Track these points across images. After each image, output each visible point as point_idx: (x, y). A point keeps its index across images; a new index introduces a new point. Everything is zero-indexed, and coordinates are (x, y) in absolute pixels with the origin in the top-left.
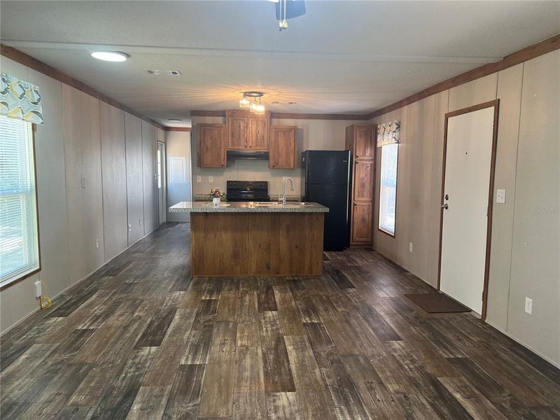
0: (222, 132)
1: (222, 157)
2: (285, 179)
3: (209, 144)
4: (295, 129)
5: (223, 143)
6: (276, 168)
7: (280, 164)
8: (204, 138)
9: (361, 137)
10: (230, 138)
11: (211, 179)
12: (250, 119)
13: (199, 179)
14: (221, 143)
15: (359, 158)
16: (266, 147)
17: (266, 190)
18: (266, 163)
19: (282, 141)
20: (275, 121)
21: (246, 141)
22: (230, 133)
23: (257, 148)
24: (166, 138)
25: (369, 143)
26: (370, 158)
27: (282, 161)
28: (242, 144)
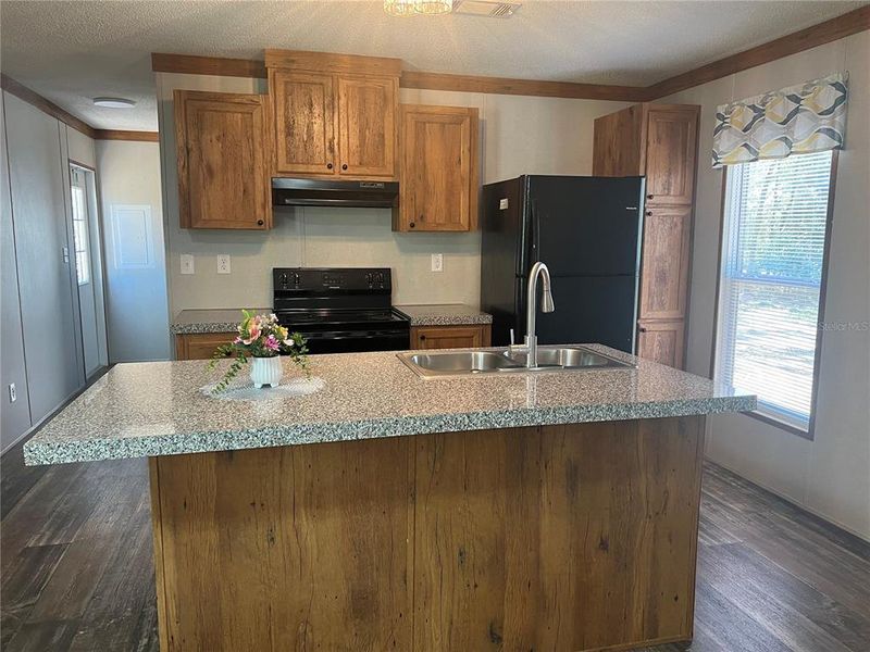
0: (256, 118)
1: (259, 198)
2: (437, 262)
3: (214, 155)
4: (472, 114)
5: (259, 156)
6: (419, 230)
7: (430, 218)
8: (198, 140)
9: (659, 140)
10: (281, 137)
11: (224, 264)
12: (343, 84)
13: (188, 264)
14: (253, 156)
15: (654, 200)
16: (390, 170)
17: (387, 292)
18: (387, 214)
19: (435, 154)
20: (409, 96)
21: (332, 150)
22: (281, 125)
23: (363, 170)
24: (97, 160)
25: (679, 154)
26: (680, 201)
27: (436, 209)
28: (317, 159)
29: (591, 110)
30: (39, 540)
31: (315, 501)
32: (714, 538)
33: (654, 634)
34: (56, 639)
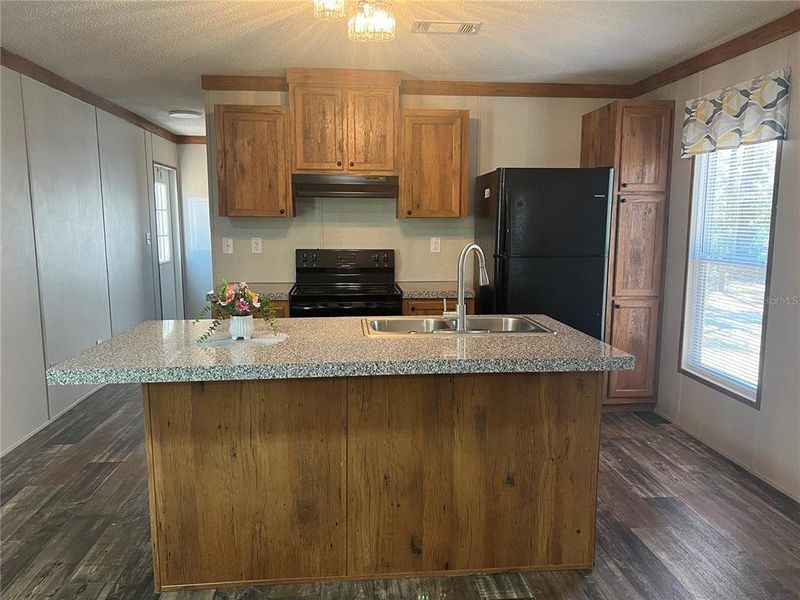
0: (280, 125)
1: (282, 191)
2: (435, 244)
3: (246, 158)
4: (463, 115)
5: (281, 156)
6: (415, 216)
7: (425, 205)
8: (233, 144)
9: (633, 134)
10: (300, 141)
11: (257, 245)
12: (351, 94)
13: (229, 246)
14: (276, 157)
15: (627, 188)
16: (390, 165)
17: (390, 271)
18: (392, 203)
19: (429, 149)
20: (412, 101)
21: (342, 151)
22: (299, 130)
23: (368, 166)
24: (179, 159)
25: (654, 150)
26: (654, 188)
27: (430, 199)
28: (330, 156)
29: (579, 107)
30: (101, 458)
31: (267, 428)
32: (651, 491)
33: (558, 560)
34: (95, 527)
